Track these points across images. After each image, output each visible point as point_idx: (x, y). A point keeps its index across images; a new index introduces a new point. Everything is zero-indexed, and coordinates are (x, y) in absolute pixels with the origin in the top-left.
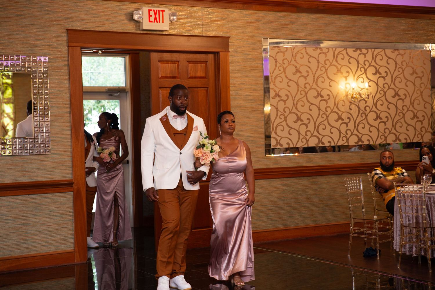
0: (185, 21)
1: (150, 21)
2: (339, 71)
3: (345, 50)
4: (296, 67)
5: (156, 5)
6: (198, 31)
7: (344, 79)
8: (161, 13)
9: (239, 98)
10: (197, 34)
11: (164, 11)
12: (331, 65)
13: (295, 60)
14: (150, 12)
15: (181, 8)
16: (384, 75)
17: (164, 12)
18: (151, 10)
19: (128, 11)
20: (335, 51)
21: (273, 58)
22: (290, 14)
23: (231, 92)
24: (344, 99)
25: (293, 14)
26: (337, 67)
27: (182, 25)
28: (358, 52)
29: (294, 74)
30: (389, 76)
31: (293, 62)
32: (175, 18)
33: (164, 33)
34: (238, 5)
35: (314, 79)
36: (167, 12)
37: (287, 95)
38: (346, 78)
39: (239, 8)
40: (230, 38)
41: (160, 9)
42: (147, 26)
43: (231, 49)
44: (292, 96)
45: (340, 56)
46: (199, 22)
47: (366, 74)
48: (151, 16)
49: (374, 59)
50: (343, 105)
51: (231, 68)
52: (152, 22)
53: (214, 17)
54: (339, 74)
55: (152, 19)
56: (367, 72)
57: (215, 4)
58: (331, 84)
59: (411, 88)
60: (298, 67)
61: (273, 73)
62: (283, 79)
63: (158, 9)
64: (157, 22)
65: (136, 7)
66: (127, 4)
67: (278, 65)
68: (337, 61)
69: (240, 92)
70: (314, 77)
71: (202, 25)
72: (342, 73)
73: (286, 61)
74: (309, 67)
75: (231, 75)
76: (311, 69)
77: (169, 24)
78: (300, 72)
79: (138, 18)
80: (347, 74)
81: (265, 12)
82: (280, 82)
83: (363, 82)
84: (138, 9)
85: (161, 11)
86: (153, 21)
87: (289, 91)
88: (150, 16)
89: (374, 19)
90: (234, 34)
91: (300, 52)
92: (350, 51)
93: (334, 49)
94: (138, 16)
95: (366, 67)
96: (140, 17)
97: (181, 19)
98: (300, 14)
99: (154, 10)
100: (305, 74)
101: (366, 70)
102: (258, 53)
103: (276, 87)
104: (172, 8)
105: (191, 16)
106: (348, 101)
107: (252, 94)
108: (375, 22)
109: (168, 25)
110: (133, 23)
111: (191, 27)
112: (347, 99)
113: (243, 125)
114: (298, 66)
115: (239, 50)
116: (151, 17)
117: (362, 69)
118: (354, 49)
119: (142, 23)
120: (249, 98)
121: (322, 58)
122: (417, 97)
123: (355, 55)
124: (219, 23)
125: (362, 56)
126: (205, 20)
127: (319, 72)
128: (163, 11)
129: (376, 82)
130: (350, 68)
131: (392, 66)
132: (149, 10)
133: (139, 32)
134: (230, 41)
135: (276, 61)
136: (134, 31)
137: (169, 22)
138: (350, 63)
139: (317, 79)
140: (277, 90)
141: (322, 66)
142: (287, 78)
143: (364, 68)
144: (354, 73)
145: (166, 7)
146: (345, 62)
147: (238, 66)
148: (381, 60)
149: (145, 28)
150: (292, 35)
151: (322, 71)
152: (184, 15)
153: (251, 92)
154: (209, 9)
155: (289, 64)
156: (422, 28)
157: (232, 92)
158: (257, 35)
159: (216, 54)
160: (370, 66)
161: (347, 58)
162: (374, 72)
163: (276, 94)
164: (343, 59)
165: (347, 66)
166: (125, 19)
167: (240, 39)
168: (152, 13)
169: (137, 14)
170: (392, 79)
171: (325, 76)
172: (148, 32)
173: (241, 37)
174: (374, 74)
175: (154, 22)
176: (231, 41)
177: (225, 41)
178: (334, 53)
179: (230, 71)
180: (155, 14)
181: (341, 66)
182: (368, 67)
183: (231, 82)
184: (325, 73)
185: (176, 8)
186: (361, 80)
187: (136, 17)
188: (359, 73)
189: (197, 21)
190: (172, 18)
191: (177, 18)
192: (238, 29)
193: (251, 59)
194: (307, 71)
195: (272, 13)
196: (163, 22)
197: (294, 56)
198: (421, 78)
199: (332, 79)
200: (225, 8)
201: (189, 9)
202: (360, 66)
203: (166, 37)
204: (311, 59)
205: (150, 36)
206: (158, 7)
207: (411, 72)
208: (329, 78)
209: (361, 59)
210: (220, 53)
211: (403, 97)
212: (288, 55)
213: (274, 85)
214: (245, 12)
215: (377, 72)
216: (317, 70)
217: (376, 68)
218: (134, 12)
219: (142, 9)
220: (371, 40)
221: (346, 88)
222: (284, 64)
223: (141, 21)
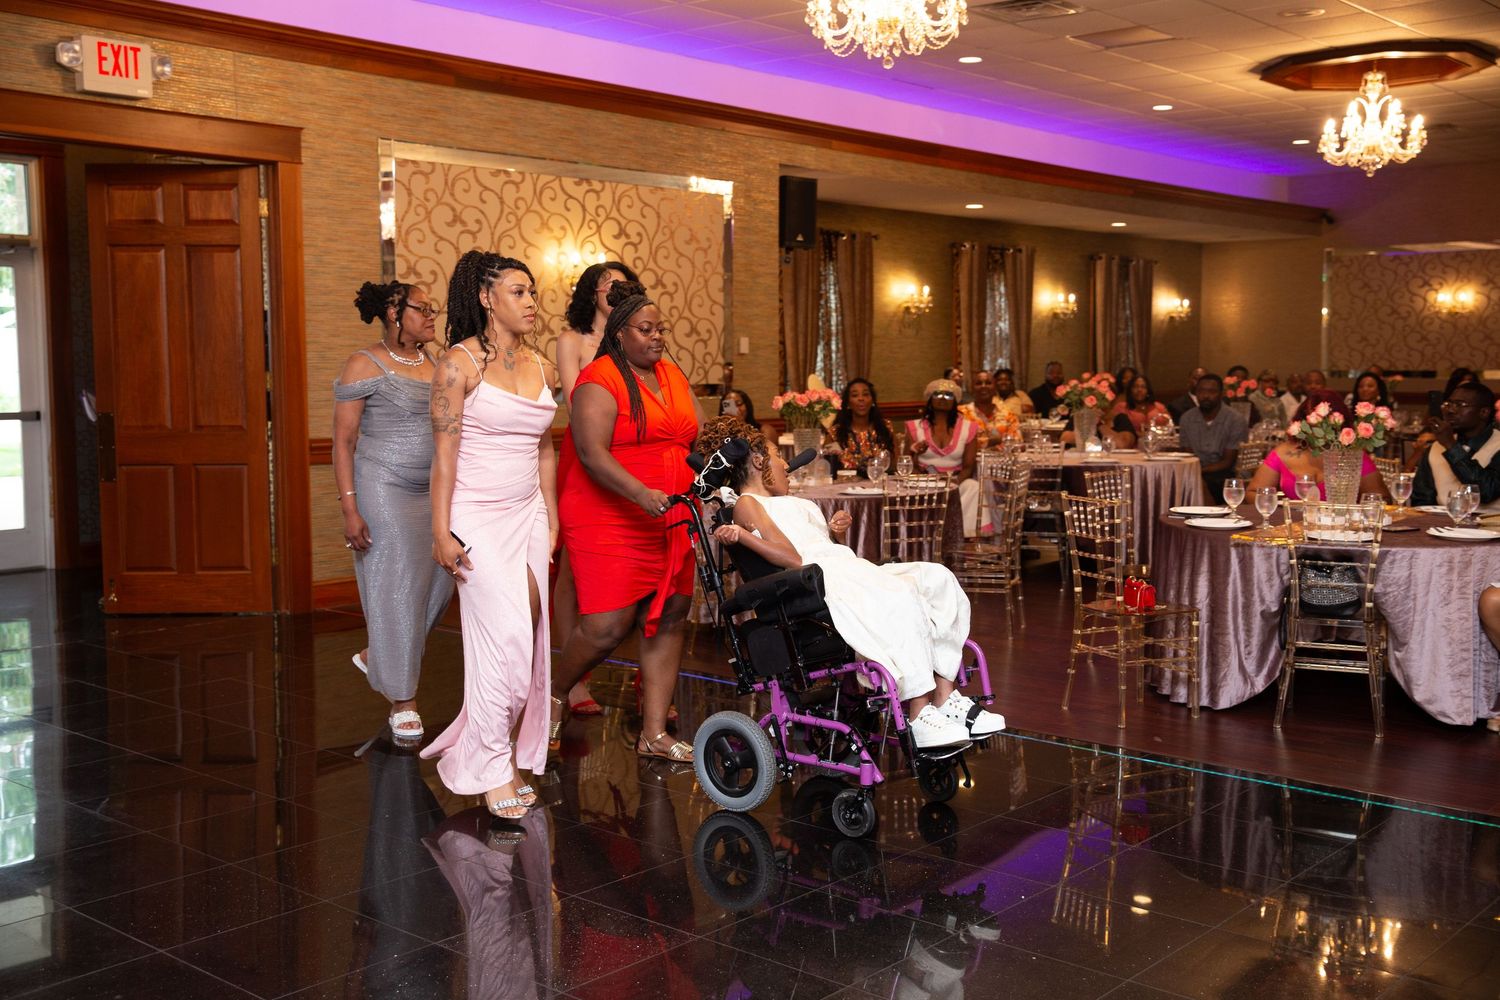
0: (195, 81)
1: (102, 72)
2: (545, 225)
3: (558, 180)
4: (453, 210)
5: (117, 34)
6: (224, 107)
7: (556, 243)
8: (131, 54)
9: (323, 272)
10: (222, 115)
11: (139, 50)
12: (528, 210)
13: (452, 195)
14: (103, 48)
15: (182, 48)
16: (635, 239)
17: (138, 53)
18: (105, 45)
19: (42, 41)
20: (537, 179)
21: (404, 185)
22: (438, 87)
23: (306, 258)
24: (555, 286)
25: (446, 89)
26: (541, 217)
27: (183, 90)
28: (585, 186)
29: (449, 224)
30: (645, 242)
31: (447, 198)
32: (167, 69)
33: (139, 104)
34: (321, 56)
35: (492, 238)
36: (146, 52)
37: (433, 273)
38: (559, 240)
39: (324, 63)
40: (303, 131)
41: (130, 44)
42: (93, 81)
43: (306, 156)
44: (444, 274)
45: (548, 193)
46: (227, 85)
47: (600, 234)
48: (105, 59)
49: (617, 203)
50: (553, 301)
51: (305, 201)
52: (107, 73)
53: (263, 79)
54: (545, 231)
55: (108, 66)
56: (603, 230)
57: (267, 47)
58: (528, 253)
59: (686, 272)
60: (458, 211)
61: (402, 220)
62: (424, 236)
63: (123, 44)
64: (121, 75)
65: (62, 34)
66: (39, 22)
67: (415, 202)
68: (540, 203)
69: (327, 258)
70: (492, 234)
71: (236, 94)
72: (550, 230)
73: (430, 195)
74: (483, 213)
75: (305, 218)
76: (485, 216)
77: (154, 84)
78: (463, 223)
79: (71, 62)
80: (562, 232)
81: (385, 78)
82: (420, 241)
83: (593, 253)
84: (70, 39)
85: (132, 48)
86: (111, 72)
87: (438, 264)
88: (102, 59)
89: (617, 118)
90: (312, 123)
91: (462, 176)
92: (568, 183)
93: (535, 176)
94: (71, 55)
95: (600, 220)
96: (77, 59)
97: (182, 74)
98: (463, 92)
99: (112, 46)
100: (474, 227)
101: (599, 227)
102: (368, 170)
103: (410, 251)
104: (160, 45)
105: (209, 70)
106: (564, 291)
107: (354, 266)
108: (620, 125)
109: (151, 86)
110: (55, 73)
111: (209, 96)
112: (561, 286)
113: (334, 336)
114: (459, 208)
115: (324, 161)
116: (104, 62)
117: (593, 225)
118: (577, 180)
119: (81, 73)
120: (349, 274)
121: (510, 194)
122: (699, 290)
123: (579, 191)
124: (277, 93)
125: (592, 195)
126: (243, 83)
127: (503, 226)
128: (136, 50)
129: (620, 253)
130: (567, 220)
131: (650, 223)
132: (100, 45)
133: (73, 96)
134: (303, 138)
135: (410, 193)
136: (59, 93)
137: (150, 79)
138: (568, 210)
139: (500, 239)
140: (412, 259)
141: (510, 210)
142: (434, 232)
143: (597, 223)
144: (576, 229)
145: (142, 42)
146: (557, 206)
147: (321, 197)
148: (629, 207)
149: (88, 86)
150: (443, 135)
151: (509, 222)
152: (190, 66)
153: (353, 261)
154: (251, 58)
155: (439, 202)
156: (709, 146)
157: (308, 258)
158: (367, 129)
159: (272, 165)
160: (608, 218)
161: (562, 197)
162: (616, 231)
163: (409, 268)
164: (553, 199)
165: (562, 215)
166: (33, 59)
167: (327, 137)
168: (107, 52)
169: (68, 51)
170: (651, 248)
171: (515, 233)
172: (98, 99)
173: (329, 131)
174: (616, 237)
175: (114, 74)
176: (307, 138)
177: (290, 138)
178: (535, 185)
179: (304, 208)
180: (116, 54)
181: (548, 215)
182: (605, 220)
183: (305, 234)
184: (515, 227)
185: (168, 45)
186: (589, 247)
187: (65, 58)
188: (586, 232)
189: (221, 82)
190: (159, 69)
191: (174, 72)
192: (322, 111)
193: (351, 183)
194: (478, 221)
195: (399, 82)
196: (137, 77)
197: (449, 185)
198: (705, 251)
199: (530, 240)
200: (292, 58)
201: (203, 51)
202: (588, 217)
203: (143, 113)
204: (487, 195)
205: (105, 109)
206: (122, 39)
207: (688, 238)
208: (523, 238)
209: (591, 202)
210: (280, 164)
211: (671, 289)
212: (437, 181)
213: (406, 247)
214: (338, 73)
215: (622, 232)
216: (499, 219)
217: (619, 223)
218: (57, 44)
219: (79, 38)
220: (611, 164)
221: (560, 263)
222: (427, 200)
223: (79, 69)
